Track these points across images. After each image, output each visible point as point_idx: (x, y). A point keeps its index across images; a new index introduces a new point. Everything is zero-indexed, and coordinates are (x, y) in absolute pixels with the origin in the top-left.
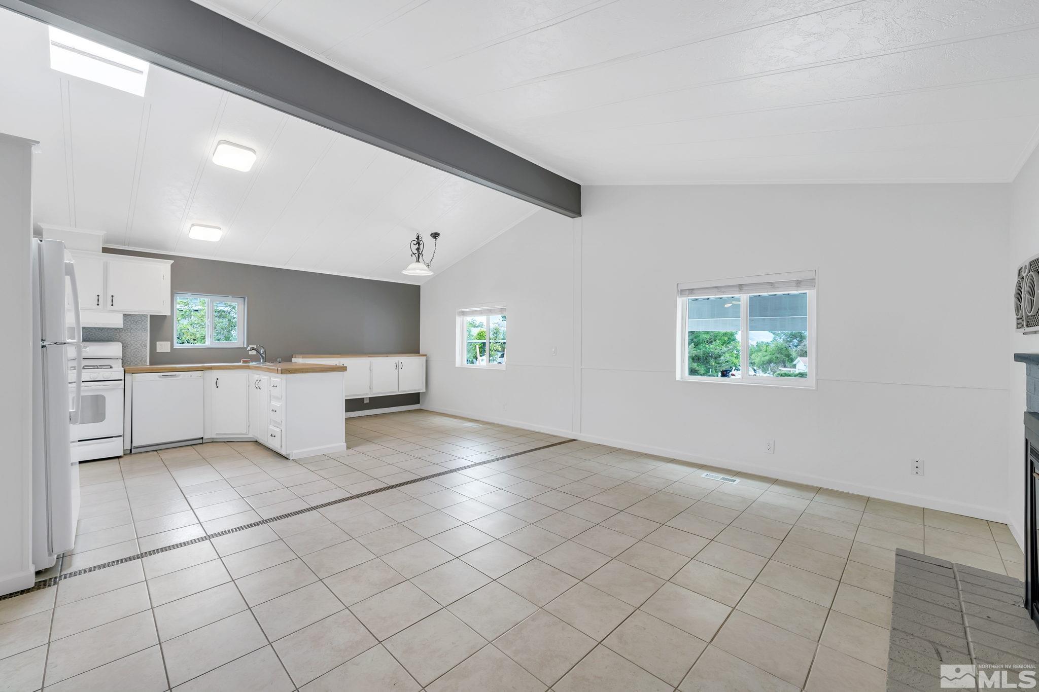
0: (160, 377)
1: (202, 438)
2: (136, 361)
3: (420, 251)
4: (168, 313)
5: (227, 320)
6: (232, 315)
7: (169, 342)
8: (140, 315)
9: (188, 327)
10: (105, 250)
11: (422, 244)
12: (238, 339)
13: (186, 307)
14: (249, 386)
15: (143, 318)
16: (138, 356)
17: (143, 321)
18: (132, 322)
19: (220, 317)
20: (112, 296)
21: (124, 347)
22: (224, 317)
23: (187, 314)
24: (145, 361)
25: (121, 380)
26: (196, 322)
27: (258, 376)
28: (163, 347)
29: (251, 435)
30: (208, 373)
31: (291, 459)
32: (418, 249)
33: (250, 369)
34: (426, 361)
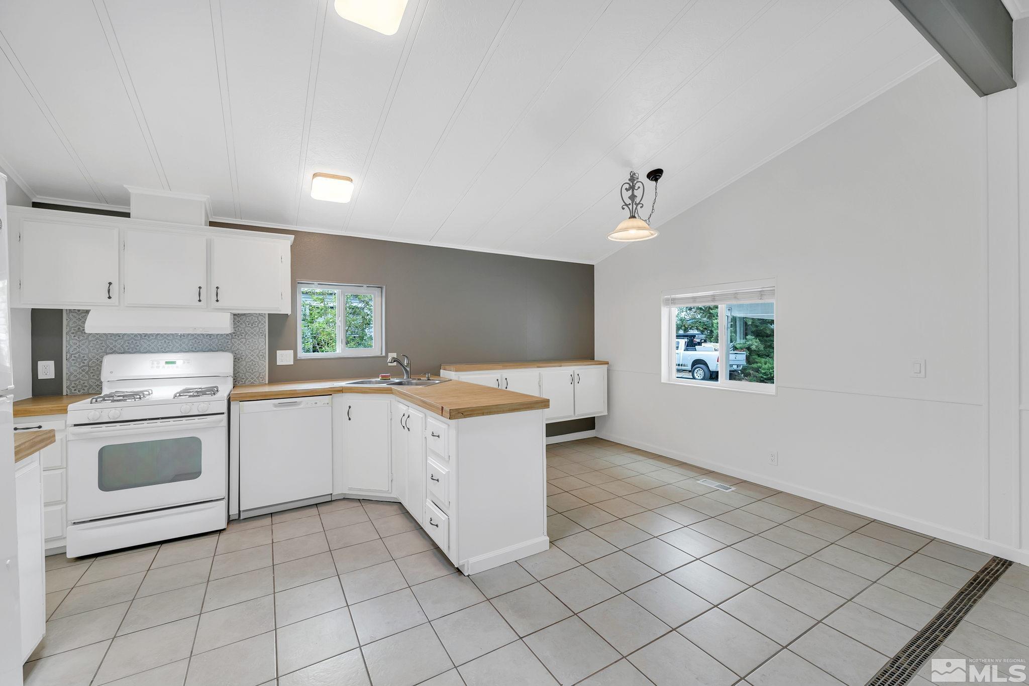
0: (275, 406)
1: (331, 494)
2: (252, 378)
3: (637, 200)
4: (288, 311)
5: (361, 317)
6: (366, 311)
7: (292, 352)
8: (256, 314)
9: (325, 326)
10: (212, 224)
11: (641, 189)
12: (376, 347)
13: (322, 304)
14: (391, 419)
15: (260, 318)
16: (254, 371)
17: (260, 322)
18: (247, 323)
19: (354, 314)
20: (217, 288)
21: (236, 360)
22: (358, 314)
23: (323, 311)
24: (263, 378)
25: (223, 413)
26: (331, 320)
27: (405, 408)
28: (285, 358)
29: (394, 495)
30: (337, 397)
31: (466, 574)
32: (633, 197)
33: (392, 393)
34: (608, 370)
